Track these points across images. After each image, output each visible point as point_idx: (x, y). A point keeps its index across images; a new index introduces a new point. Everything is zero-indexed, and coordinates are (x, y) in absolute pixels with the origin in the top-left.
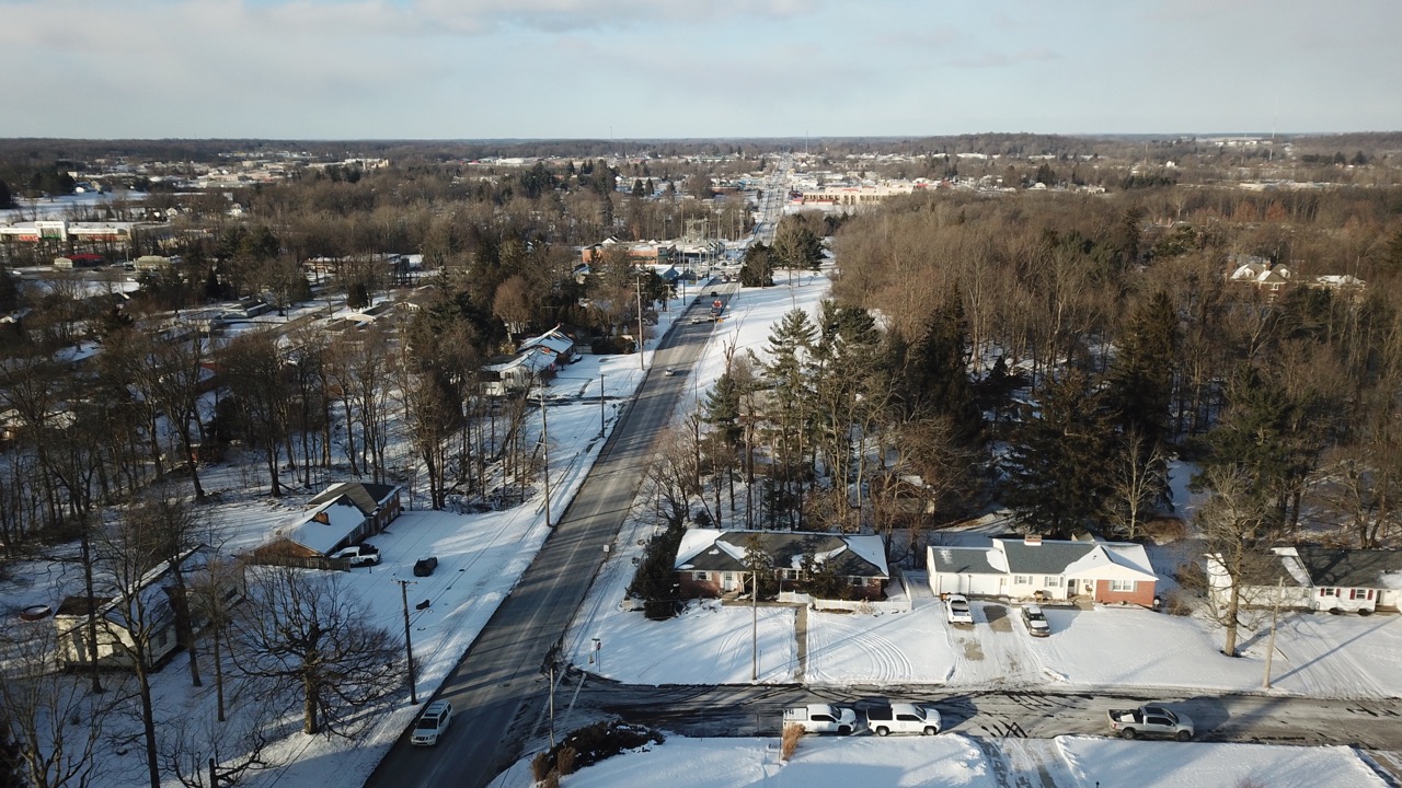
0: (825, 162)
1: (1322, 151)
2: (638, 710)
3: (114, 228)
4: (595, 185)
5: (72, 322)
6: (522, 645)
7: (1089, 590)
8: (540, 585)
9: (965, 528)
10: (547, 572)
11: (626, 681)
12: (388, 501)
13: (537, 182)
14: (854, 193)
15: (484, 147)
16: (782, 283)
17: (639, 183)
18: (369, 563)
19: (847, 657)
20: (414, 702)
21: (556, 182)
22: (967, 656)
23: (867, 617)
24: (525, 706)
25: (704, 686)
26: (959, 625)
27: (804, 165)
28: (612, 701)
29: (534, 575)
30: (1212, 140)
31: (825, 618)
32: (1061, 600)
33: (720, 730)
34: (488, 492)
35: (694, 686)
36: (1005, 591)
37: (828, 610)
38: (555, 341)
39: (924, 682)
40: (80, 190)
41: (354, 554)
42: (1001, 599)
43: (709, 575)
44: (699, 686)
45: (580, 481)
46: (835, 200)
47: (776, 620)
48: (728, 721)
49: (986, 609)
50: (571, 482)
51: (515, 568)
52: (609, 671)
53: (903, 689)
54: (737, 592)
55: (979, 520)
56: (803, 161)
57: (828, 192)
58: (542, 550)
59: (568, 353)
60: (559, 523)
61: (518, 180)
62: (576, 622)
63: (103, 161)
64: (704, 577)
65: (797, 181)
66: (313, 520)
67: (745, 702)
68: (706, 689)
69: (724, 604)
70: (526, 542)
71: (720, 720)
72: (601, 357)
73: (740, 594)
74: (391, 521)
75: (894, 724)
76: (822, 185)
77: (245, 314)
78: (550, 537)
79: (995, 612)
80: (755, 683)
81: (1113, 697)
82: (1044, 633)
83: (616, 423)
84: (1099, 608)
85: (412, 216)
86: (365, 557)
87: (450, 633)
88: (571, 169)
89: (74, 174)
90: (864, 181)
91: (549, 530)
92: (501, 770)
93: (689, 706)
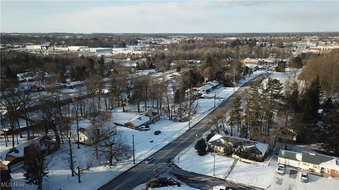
0: (321, 39)
2: (181, 177)
6: (166, 155)
7: (328, 172)
8: (179, 141)
10: (183, 139)
11: (183, 169)
12: (157, 116)
15: (227, 35)
16: (287, 71)
18: (147, 130)
19: (242, 175)
20: (134, 163)
22: (277, 183)
23: (254, 166)
24: (157, 170)
25: (201, 174)
26: (279, 173)
27: (314, 39)
28: (177, 173)
29: (179, 139)
31: (242, 164)
32: (318, 173)
33: (198, 187)
35: (198, 174)
36: (300, 166)
37: (244, 162)
38: (214, 83)
39: (260, 187)
40: (139, 44)
41: (144, 127)
42: (298, 169)
44: (200, 174)
45: (203, 118)
46: (320, 50)
47: (228, 162)
48: (201, 185)
49: (291, 171)
50: (201, 118)
51: (176, 136)
52: (180, 165)
53: (252, 188)
54: (222, 152)
55: (311, 145)
56: (314, 38)
57: (318, 47)
58: (185, 133)
59: (217, 86)
60: (192, 127)
62: (181, 152)
63: (146, 38)
65: (308, 43)
66: (138, 119)
67: (208, 181)
68: (201, 175)
69: (217, 155)
70: (182, 131)
71: (199, 184)
72: (225, 88)
73: (223, 153)
76: (317, 45)
77: (156, 72)
78: (188, 130)
79: (293, 172)
80: (214, 177)
82: (305, 181)
83: (220, 104)
84: (330, 178)
85: (200, 51)
86: (146, 128)
87: (152, 149)
88: (246, 40)
89: (139, 41)
92: (141, 184)
93: (194, 179)
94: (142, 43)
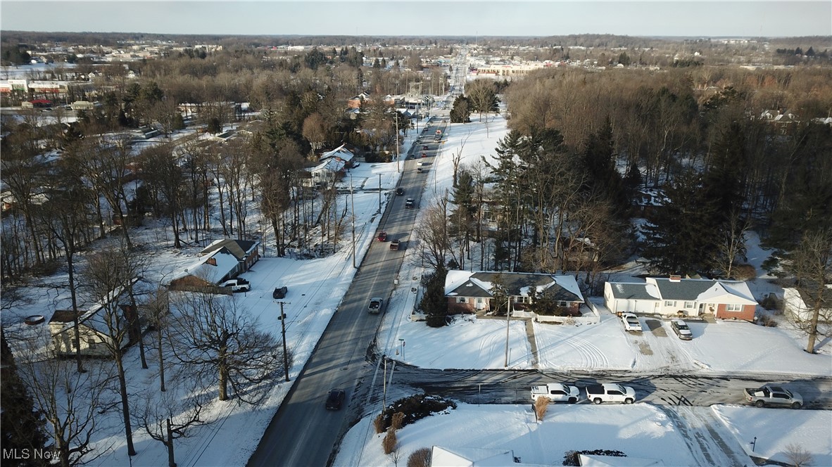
0: (488, 50)
1: (788, 47)
2: (433, 386)
3: (56, 85)
4: (351, 62)
5: (37, 140)
6: (351, 342)
7: (712, 310)
8: (355, 304)
9: (616, 271)
10: (359, 296)
11: (422, 367)
12: (252, 251)
13: (315, 59)
14: (508, 69)
15: (280, 39)
16: (476, 120)
17: (377, 61)
18: (244, 290)
19: (564, 352)
20: (287, 380)
21: (326, 59)
22: (642, 352)
23: (571, 327)
24: (360, 383)
25: (474, 370)
26: (633, 332)
27: (476, 52)
28: (416, 380)
29: (350, 298)
30: (720, 40)
31: (545, 327)
32: (695, 317)
33: (489, 399)
34: (312, 246)
35: (467, 370)
36: (659, 310)
37: (545, 322)
38: (341, 154)
39: (617, 369)
40: (33, 62)
41: (234, 284)
42: (655, 316)
43: (467, 299)
44: (470, 370)
45: (370, 240)
46: (497, 73)
47: (514, 327)
48: (494, 393)
49: (647, 322)
50: (364, 241)
51: (338, 294)
52: (410, 359)
53: (604, 373)
54: (485, 310)
55: (624, 266)
56: (475, 49)
57: (492, 67)
58: (353, 282)
59: (351, 162)
60: (361, 266)
61: (304, 58)
62: (383, 328)
63: (46, 45)
64: (464, 301)
65: (472, 61)
66: (206, 262)
67: (502, 381)
68: (476, 372)
69: (477, 317)
70: (342, 277)
71: (488, 393)
72: (371, 164)
73: (487, 311)
74: (253, 264)
75: (605, 397)
76: (488, 63)
77: (144, 137)
78: (356, 274)
79: (654, 324)
80: (507, 368)
81: (743, 379)
82: (689, 338)
83: (387, 204)
84: (719, 322)
85: (241, 79)
86: (241, 286)
87: (303, 334)
88: (335, 52)
89: (30, 52)
90: (513, 62)
91: (355, 270)
92: (352, 425)
93: (466, 383)
94: (45, 60)
